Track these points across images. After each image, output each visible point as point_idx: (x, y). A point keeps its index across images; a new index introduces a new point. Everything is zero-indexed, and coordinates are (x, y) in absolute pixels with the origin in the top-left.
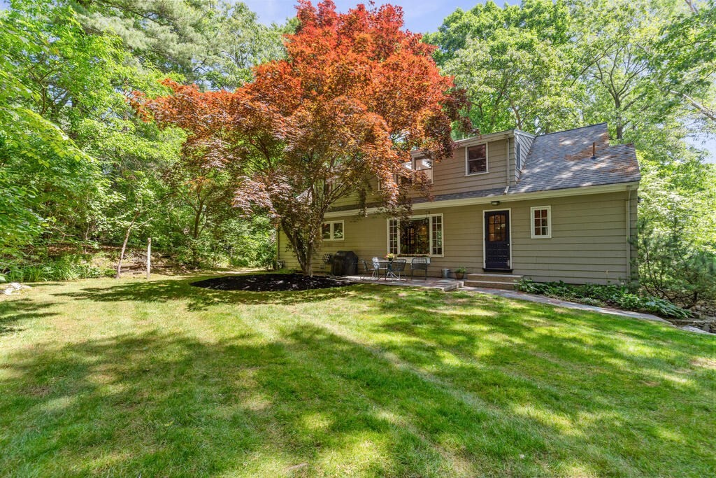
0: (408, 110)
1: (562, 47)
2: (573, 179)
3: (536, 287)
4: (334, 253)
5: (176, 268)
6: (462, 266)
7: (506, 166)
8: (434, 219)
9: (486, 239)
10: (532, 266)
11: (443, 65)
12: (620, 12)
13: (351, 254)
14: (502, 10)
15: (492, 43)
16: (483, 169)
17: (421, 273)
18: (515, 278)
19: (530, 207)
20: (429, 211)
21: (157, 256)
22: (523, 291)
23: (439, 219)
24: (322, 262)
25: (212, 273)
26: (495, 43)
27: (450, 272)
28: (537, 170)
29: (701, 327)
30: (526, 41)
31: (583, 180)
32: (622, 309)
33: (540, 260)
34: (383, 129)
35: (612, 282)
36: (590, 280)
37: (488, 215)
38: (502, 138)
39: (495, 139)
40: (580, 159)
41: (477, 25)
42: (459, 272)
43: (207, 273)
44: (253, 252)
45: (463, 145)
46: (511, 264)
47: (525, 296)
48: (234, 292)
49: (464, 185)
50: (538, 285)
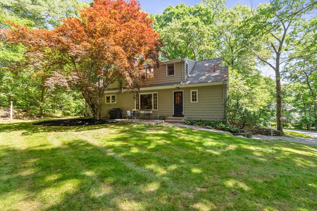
0: (138, 46)
1: (210, 26)
2: (206, 79)
3: (191, 122)
4: (111, 109)
5: (31, 116)
6: (164, 114)
7: (182, 73)
8: (154, 94)
9: (174, 103)
10: (191, 114)
11: (163, 28)
12: (230, 14)
13: (118, 109)
14: (188, 8)
15: (183, 21)
16: (173, 74)
17: (148, 117)
18: (184, 119)
19: (190, 90)
20: (152, 91)
21: (19, 111)
22: (186, 124)
23: (156, 94)
24: (106, 113)
25: (51, 119)
26: (184, 21)
27: (160, 117)
28: (194, 75)
29: (244, 136)
30: (195, 22)
31: (209, 80)
32: (219, 130)
33: (194, 111)
34: (123, 53)
35: (217, 119)
36: (211, 119)
37: (175, 93)
38: (180, 61)
39: (178, 62)
40: (209, 71)
41: (177, 12)
42: (163, 117)
43: (48, 119)
44: (73, 109)
45: (165, 63)
46: (183, 113)
47: (186, 126)
48: (54, 127)
49: (165, 80)
50: (192, 121)
